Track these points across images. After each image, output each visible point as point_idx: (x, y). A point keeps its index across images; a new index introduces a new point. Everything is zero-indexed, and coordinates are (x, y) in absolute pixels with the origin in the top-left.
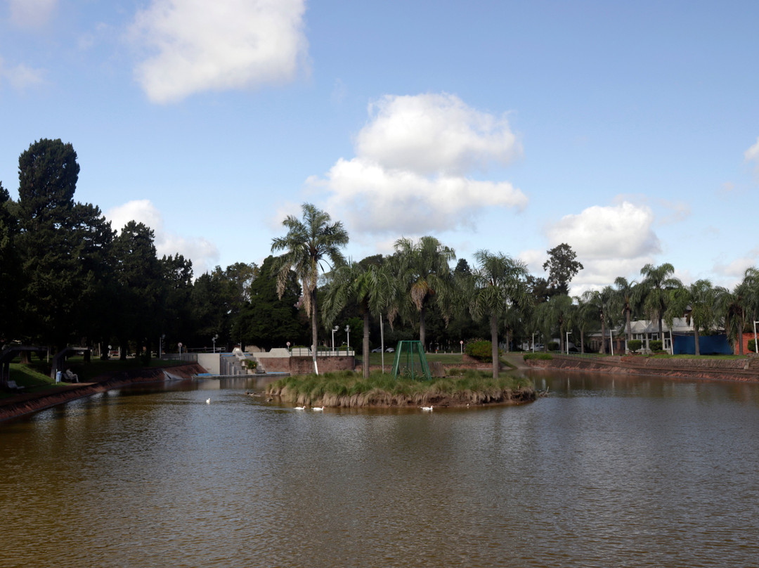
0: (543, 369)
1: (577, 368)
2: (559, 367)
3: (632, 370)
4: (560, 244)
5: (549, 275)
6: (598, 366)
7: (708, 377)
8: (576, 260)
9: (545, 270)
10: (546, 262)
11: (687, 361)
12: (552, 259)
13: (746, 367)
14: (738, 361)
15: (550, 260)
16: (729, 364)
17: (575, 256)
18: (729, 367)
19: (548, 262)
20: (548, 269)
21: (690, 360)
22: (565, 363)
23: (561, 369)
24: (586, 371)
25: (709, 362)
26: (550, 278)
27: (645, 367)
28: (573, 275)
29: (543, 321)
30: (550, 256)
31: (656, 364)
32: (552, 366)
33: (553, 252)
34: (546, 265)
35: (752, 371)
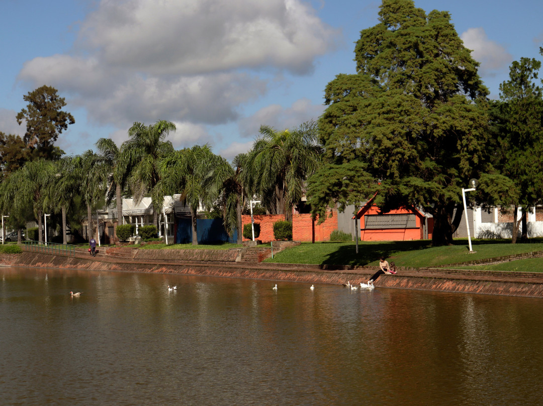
0: (9, 266)
1: (51, 265)
2: (29, 264)
3: (114, 266)
4: (41, 86)
5: (25, 131)
6: (77, 261)
7: (193, 272)
8: (63, 109)
9: (20, 123)
10: (20, 111)
11: (179, 252)
12: (29, 107)
13: (238, 259)
14: (231, 251)
15: (27, 109)
16: (222, 255)
17: (64, 104)
18: (221, 259)
19: (23, 111)
20: (24, 122)
21: (182, 252)
22: (37, 257)
23: (31, 266)
24: (61, 267)
25: (202, 253)
26: (26, 135)
27: (133, 261)
28: (60, 132)
29: (12, 198)
30: (28, 103)
31: (146, 257)
32: (21, 262)
33: (31, 97)
34: (20, 116)
35: (243, 264)
